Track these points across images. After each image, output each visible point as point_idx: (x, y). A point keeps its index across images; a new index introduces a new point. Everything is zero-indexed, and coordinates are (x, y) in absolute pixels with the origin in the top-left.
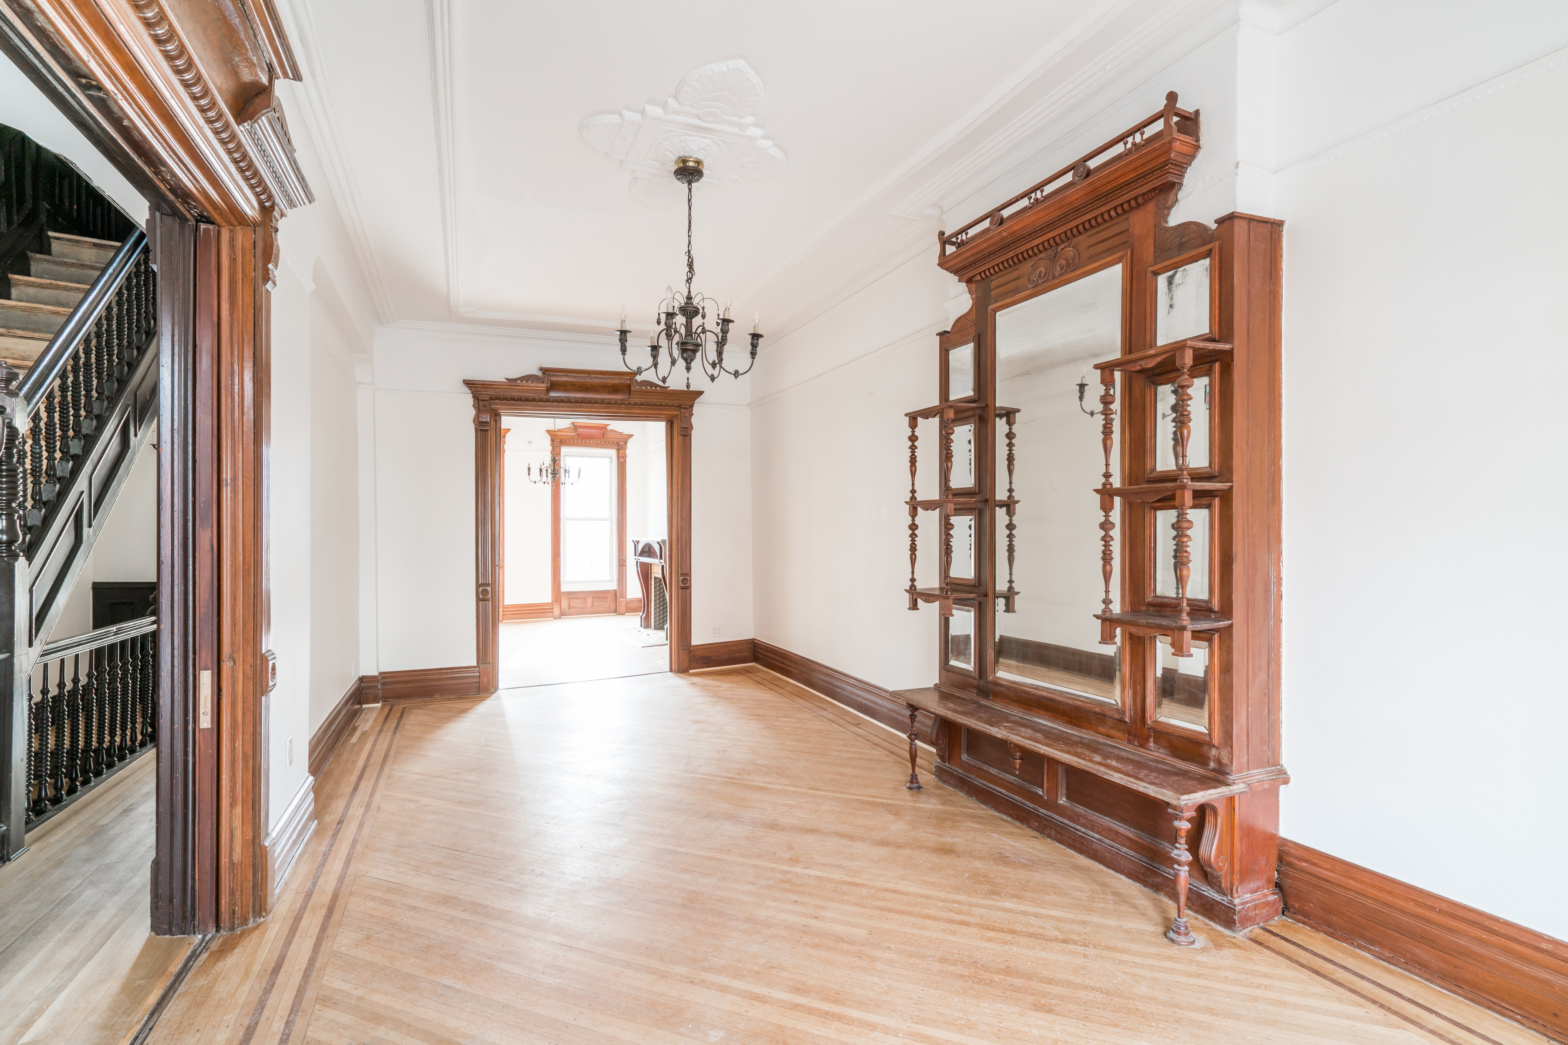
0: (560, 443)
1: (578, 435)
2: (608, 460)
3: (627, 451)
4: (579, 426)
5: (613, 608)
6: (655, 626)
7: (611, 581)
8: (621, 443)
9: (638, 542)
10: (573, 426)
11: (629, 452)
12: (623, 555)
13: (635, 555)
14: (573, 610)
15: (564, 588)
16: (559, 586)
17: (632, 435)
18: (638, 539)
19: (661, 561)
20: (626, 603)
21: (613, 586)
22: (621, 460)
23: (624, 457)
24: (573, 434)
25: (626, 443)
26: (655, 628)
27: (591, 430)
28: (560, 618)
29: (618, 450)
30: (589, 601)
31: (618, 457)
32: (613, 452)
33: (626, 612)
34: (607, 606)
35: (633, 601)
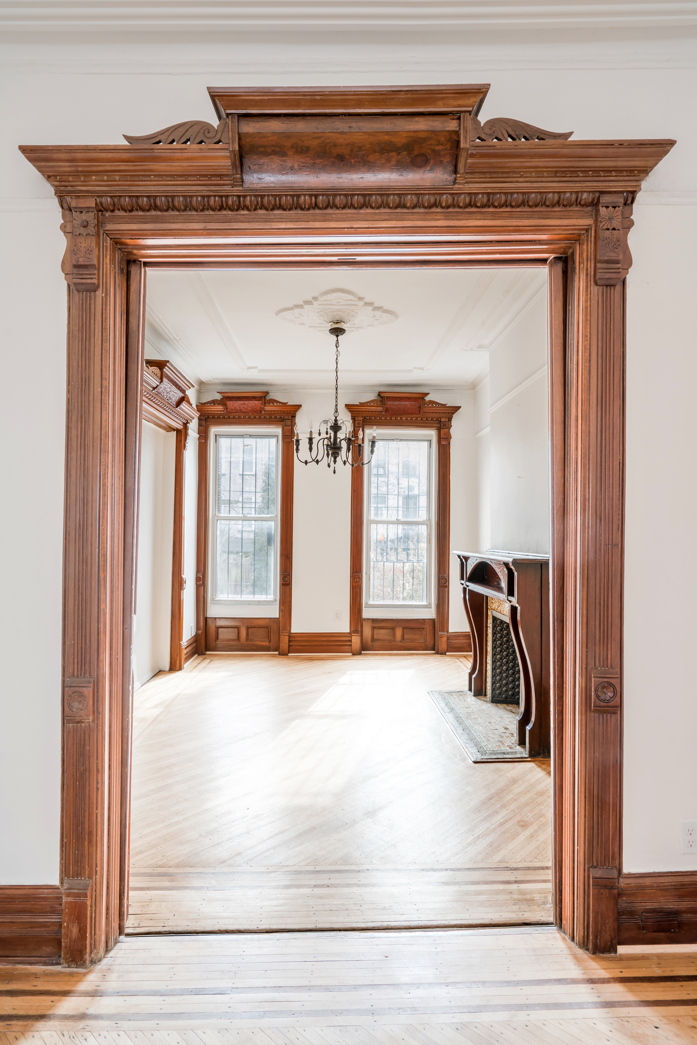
0: (363, 421)
1: (387, 410)
2: (426, 444)
3: (452, 431)
4: (388, 398)
5: (430, 642)
6: (493, 697)
7: (428, 606)
8: (443, 420)
9: (466, 558)
10: (379, 399)
11: (454, 431)
12: (444, 573)
13: (462, 578)
14: (377, 644)
15: (367, 614)
16: (360, 611)
17: (459, 408)
18: (466, 554)
19: (510, 598)
20: (448, 638)
21: (431, 614)
22: (443, 443)
23: (448, 438)
24: (380, 409)
25: (450, 419)
26: (495, 700)
27: (403, 403)
28: (360, 654)
29: (439, 430)
30: (399, 632)
31: (440, 439)
32: (432, 433)
33: (448, 651)
34: (422, 641)
35: (458, 635)
